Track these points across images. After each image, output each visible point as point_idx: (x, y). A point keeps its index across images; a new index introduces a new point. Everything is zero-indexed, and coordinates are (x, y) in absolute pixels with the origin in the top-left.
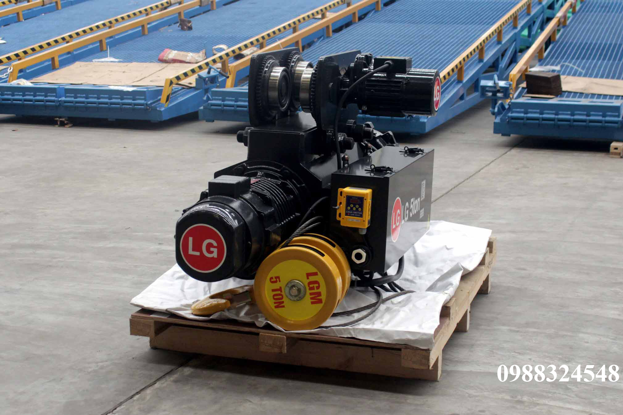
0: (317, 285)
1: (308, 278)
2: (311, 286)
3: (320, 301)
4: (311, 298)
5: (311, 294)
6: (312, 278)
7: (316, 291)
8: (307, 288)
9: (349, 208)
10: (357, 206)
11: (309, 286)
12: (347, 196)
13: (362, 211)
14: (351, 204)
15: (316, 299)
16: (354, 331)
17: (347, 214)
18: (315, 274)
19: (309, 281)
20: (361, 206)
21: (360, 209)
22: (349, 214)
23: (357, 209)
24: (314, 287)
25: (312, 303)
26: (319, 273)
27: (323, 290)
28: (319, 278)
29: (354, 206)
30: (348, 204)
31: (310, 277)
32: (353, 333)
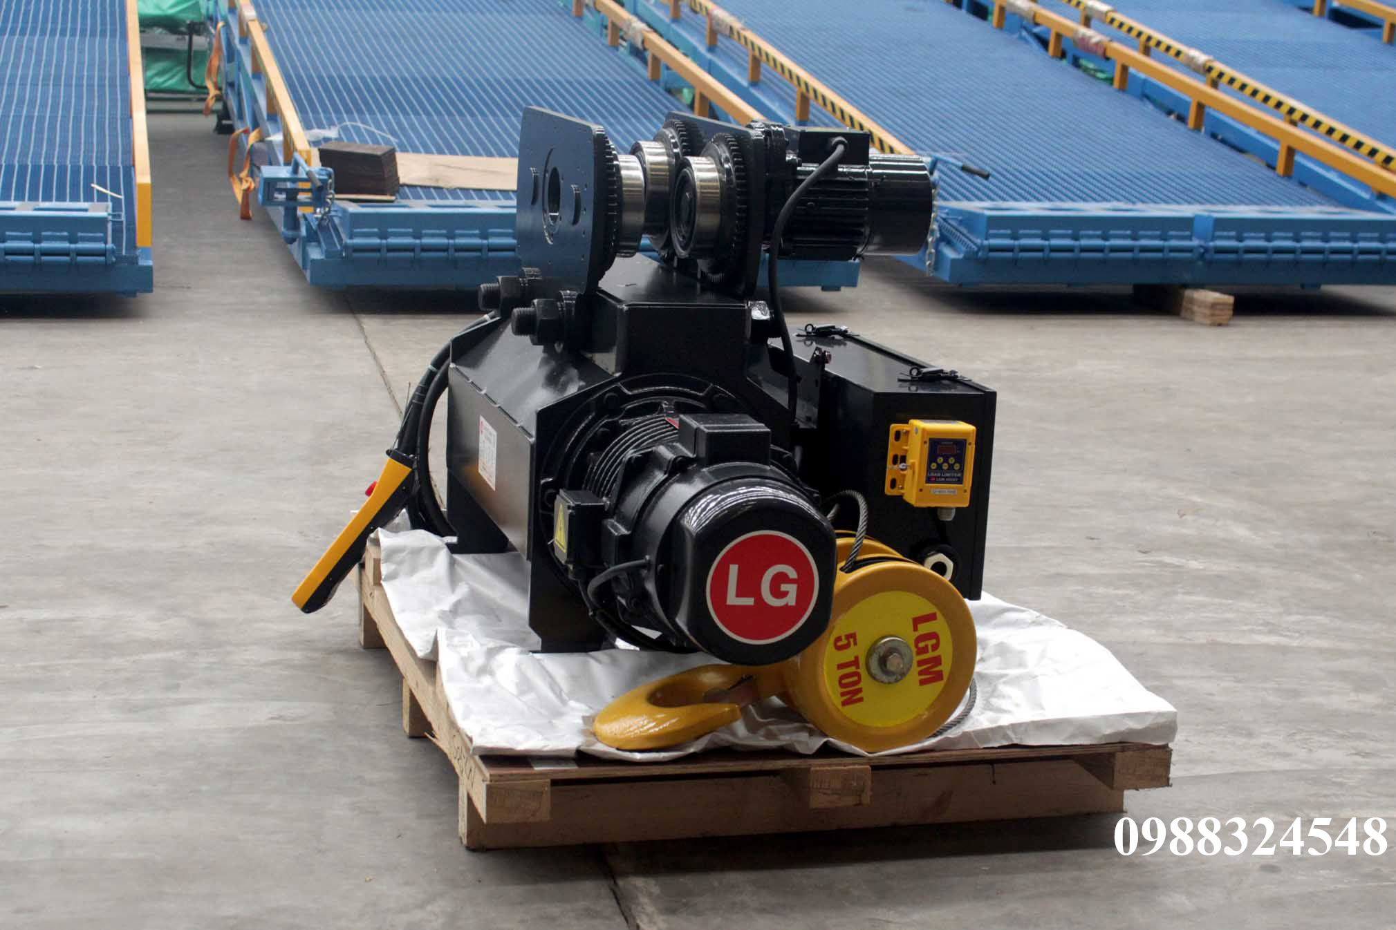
0: (934, 641)
1: (915, 629)
2: (921, 645)
3: (939, 676)
4: (921, 673)
5: (920, 663)
6: (924, 628)
7: (931, 654)
8: (914, 650)
9: (934, 466)
10: (952, 460)
11: (916, 646)
12: (930, 439)
13: (962, 470)
14: (942, 456)
15: (931, 673)
16: (1014, 732)
17: (929, 480)
18: (932, 617)
19: (917, 634)
20: (961, 459)
21: (957, 467)
22: (933, 479)
23: (951, 467)
24: (927, 646)
25: (922, 682)
26: (939, 616)
27: (946, 651)
28: (939, 626)
29: (946, 461)
30: (932, 457)
31: (920, 626)
32: (1013, 736)
